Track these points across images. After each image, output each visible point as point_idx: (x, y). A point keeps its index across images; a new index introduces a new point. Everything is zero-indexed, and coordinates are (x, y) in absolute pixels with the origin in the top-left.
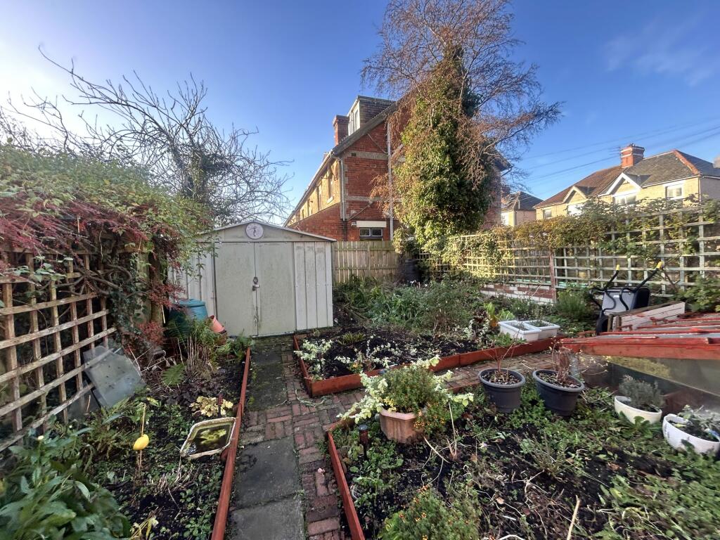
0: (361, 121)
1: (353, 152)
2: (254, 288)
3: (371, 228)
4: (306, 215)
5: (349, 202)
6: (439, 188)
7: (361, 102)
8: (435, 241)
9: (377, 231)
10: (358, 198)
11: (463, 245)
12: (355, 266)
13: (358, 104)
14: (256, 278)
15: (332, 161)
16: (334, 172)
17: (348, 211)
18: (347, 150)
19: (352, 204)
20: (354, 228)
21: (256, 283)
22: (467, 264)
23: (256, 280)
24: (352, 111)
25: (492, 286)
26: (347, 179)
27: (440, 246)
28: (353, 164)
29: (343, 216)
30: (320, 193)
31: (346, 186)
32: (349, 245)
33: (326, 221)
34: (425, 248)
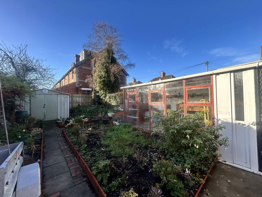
0: (84, 57)
1: (81, 66)
2: (44, 107)
3: (86, 90)
4: (64, 85)
5: (79, 82)
6: (104, 81)
7: (85, 51)
8: (104, 95)
9: (88, 91)
10: (82, 81)
11: (110, 96)
12: (80, 102)
13: (84, 51)
14: (45, 104)
15: (74, 68)
16: (74, 72)
17: (79, 85)
18: (79, 66)
19: (80, 82)
20: (81, 90)
21: (45, 106)
22: (111, 102)
23: (45, 105)
24: (82, 53)
25: (116, 107)
26: (78, 74)
27: (105, 97)
28: (81, 70)
29: (77, 86)
30: (69, 77)
31: (78, 77)
32: (78, 96)
33: (71, 87)
34: (101, 97)
